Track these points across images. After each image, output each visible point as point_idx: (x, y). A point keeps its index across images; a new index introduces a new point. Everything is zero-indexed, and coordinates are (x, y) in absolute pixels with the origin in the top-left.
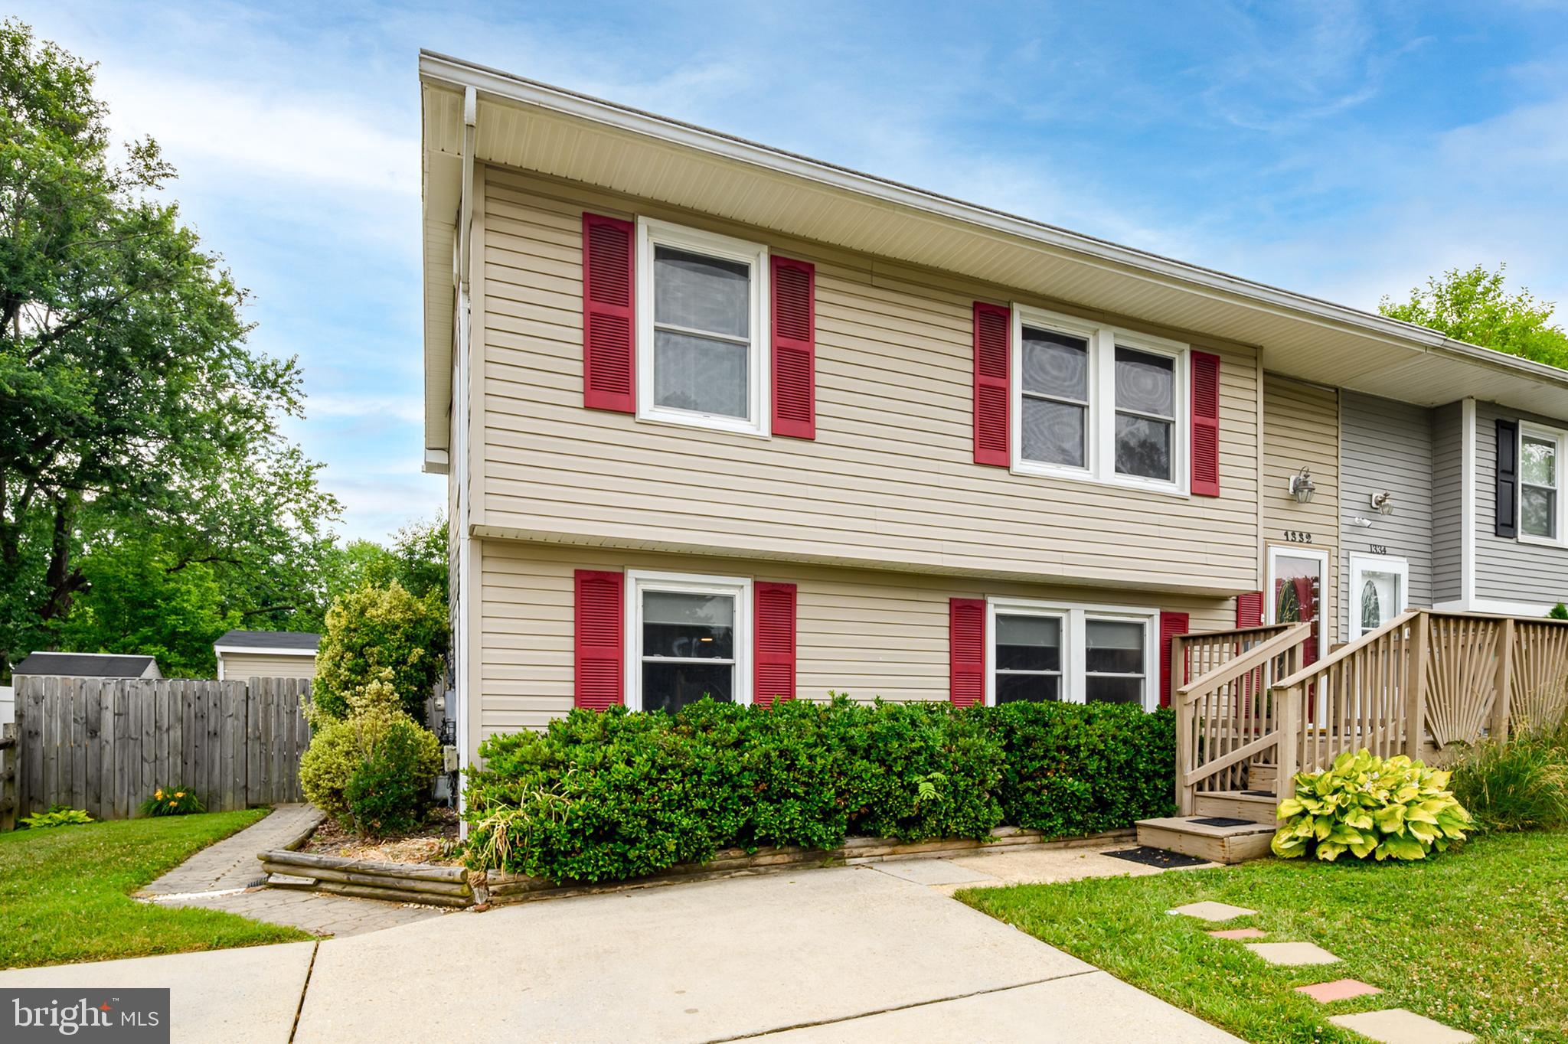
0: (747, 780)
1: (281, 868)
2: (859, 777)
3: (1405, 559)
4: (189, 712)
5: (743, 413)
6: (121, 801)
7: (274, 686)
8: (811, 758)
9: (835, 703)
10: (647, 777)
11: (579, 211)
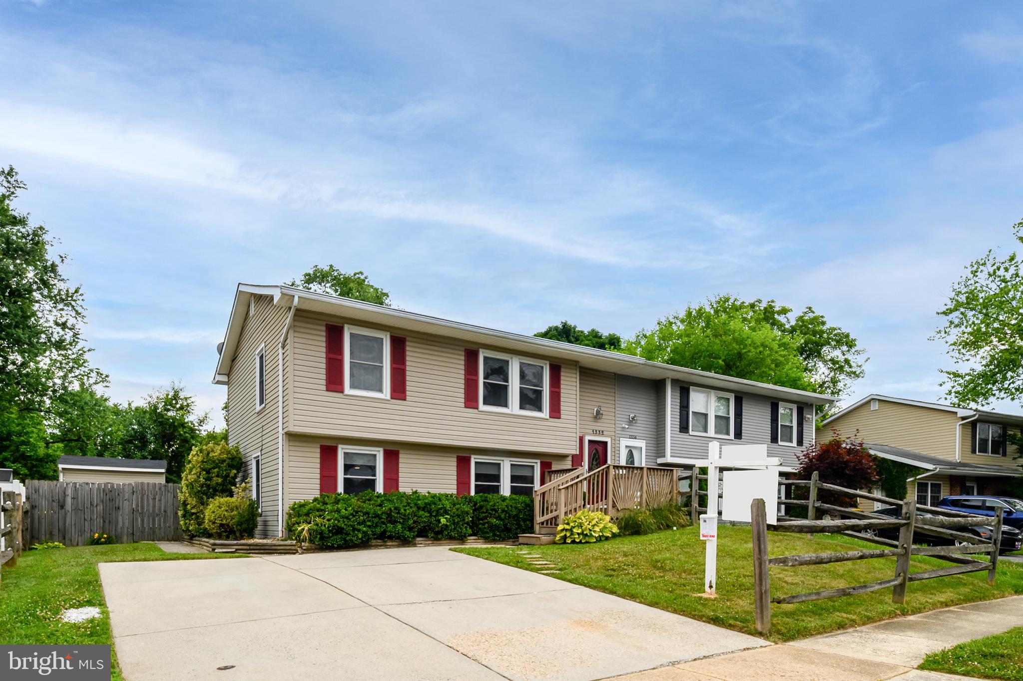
0: (384, 517)
1: (220, 547)
2: (421, 517)
3: (645, 441)
4: (106, 498)
5: (381, 390)
6: (75, 539)
7: (146, 486)
8: (405, 510)
9: (413, 493)
10: (352, 514)
11: (325, 323)
